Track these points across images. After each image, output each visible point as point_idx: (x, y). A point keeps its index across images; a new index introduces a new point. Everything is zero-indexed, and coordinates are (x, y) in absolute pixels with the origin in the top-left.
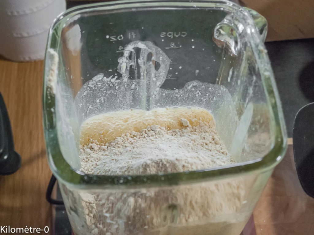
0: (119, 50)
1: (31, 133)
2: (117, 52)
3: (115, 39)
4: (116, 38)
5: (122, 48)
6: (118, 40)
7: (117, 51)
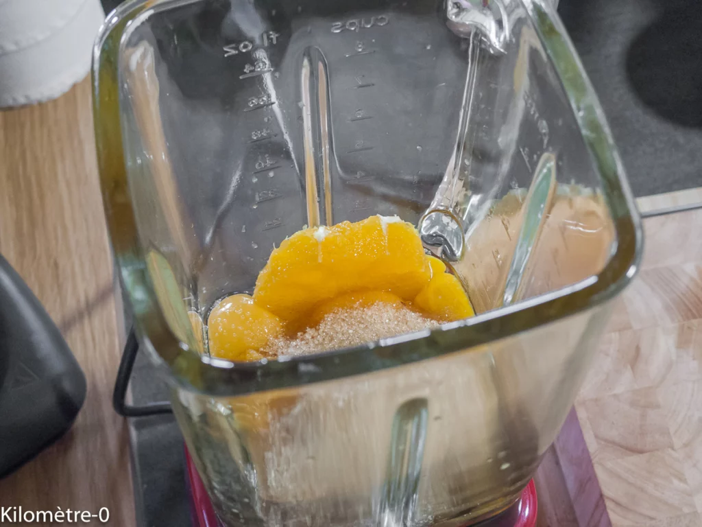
0: (245, 73)
1: (56, 265)
2: (241, 78)
3: (234, 52)
4: (237, 48)
5: (252, 68)
6: (241, 52)
7: (241, 75)
